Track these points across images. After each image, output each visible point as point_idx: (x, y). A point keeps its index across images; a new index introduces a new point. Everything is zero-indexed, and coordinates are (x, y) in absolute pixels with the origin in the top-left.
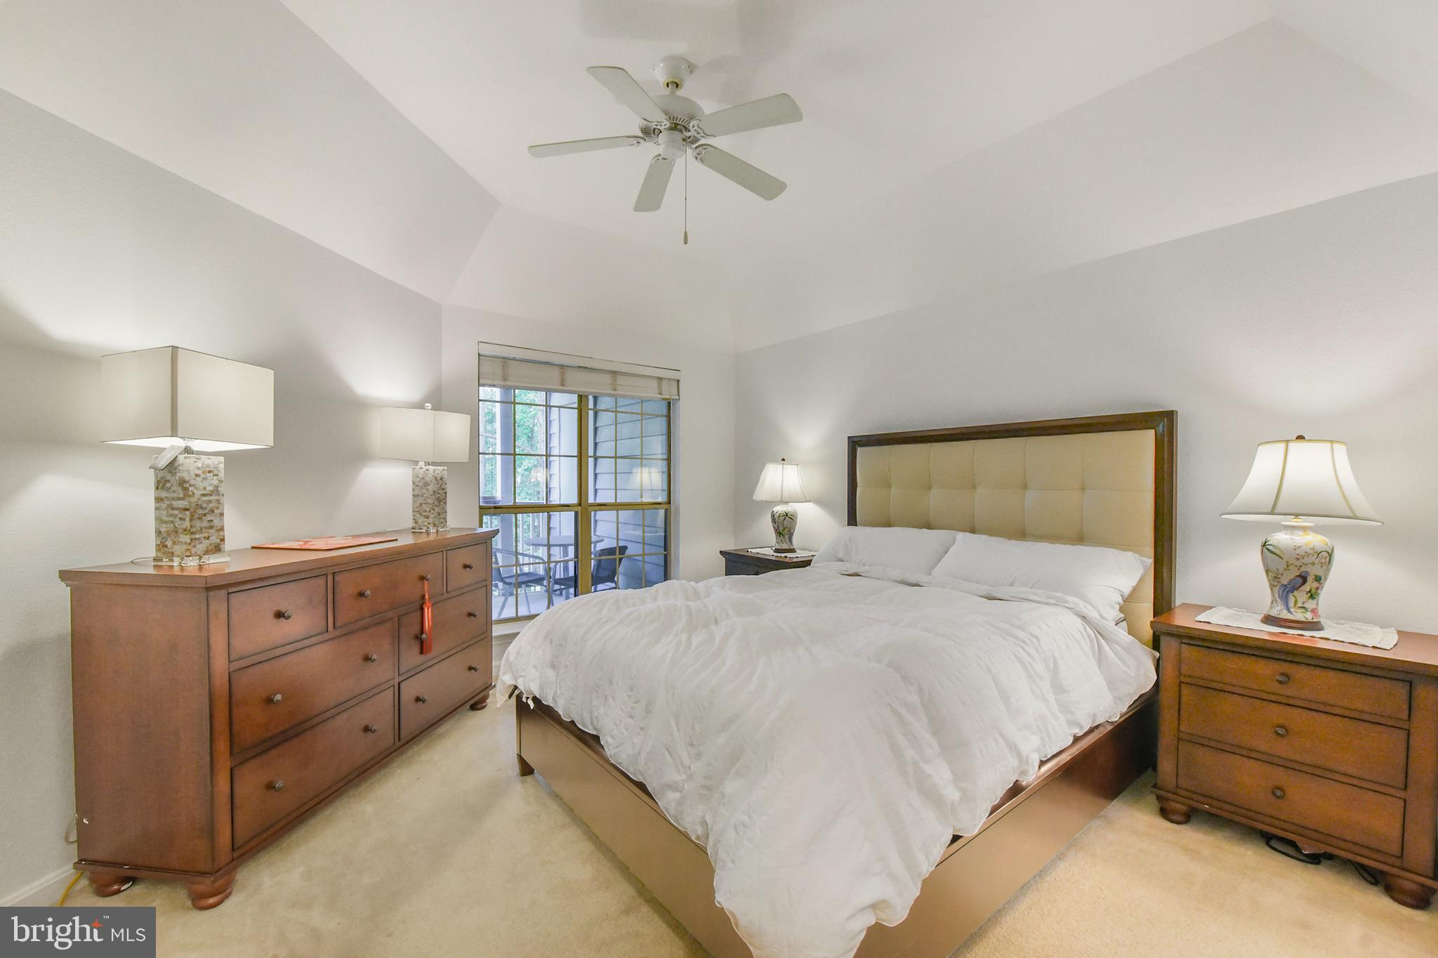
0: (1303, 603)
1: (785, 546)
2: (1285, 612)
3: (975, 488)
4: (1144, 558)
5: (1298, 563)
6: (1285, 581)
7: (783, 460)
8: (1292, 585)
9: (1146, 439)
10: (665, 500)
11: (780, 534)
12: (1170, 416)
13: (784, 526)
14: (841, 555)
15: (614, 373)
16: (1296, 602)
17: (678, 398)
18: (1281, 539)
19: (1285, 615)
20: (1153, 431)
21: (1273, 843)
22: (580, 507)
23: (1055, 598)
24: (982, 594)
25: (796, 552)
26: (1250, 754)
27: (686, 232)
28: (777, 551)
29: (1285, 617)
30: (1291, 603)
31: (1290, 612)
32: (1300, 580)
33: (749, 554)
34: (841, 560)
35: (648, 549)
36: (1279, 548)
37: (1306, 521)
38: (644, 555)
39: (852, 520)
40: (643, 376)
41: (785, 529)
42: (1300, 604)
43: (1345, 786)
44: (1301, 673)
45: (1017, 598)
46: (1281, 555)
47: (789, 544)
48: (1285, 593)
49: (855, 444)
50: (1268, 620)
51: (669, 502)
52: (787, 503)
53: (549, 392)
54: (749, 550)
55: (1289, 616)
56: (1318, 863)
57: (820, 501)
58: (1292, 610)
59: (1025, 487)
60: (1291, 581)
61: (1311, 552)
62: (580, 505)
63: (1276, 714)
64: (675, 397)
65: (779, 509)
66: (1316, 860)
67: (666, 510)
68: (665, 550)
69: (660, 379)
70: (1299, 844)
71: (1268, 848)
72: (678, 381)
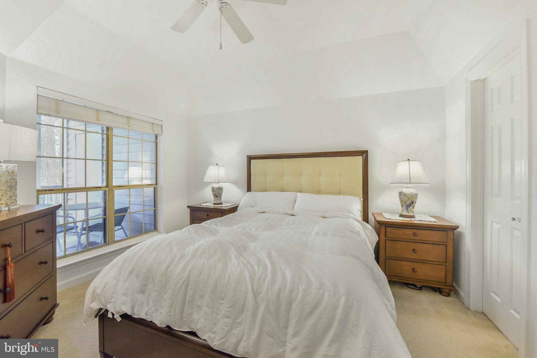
0: (412, 210)
1: (219, 202)
2: (407, 213)
3: (301, 176)
4: (361, 199)
5: (412, 198)
6: (408, 204)
7: (217, 164)
8: (410, 205)
9: (360, 159)
10: (154, 183)
11: (216, 196)
12: (367, 152)
13: (218, 193)
14: (252, 204)
15: (128, 118)
16: (410, 210)
17: (162, 134)
18: (405, 191)
19: (407, 214)
20: (361, 157)
21: (408, 286)
22: (107, 188)
23: (346, 215)
24: (320, 216)
25: (223, 204)
26: (407, 260)
27: (221, 43)
28: (214, 204)
29: (408, 215)
30: (409, 210)
31: (409, 213)
32: (412, 203)
33: (202, 206)
34: (252, 207)
35: (147, 208)
36: (407, 194)
37: (411, 185)
38: (144, 211)
39: (249, 189)
40: (142, 121)
41: (219, 194)
42: (411, 211)
43: (431, 265)
44: (420, 232)
45: (334, 216)
46: (407, 196)
47: (220, 201)
48: (407, 207)
49: (250, 158)
50: (401, 216)
51: (157, 184)
52: (219, 182)
53: (86, 123)
54: (202, 205)
55: (409, 215)
56: (422, 289)
57: (234, 182)
58: (409, 212)
59: (320, 175)
60: (409, 204)
61: (415, 194)
62: (107, 187)
63: (413, 246)
64: (160, 133)
65: (216, 186)
66: (421, 289)
67: (155, 188)
68: (155, 207)
69: (153, 124)
70: (416, 285)
71: (407, 287)
72: (162, 126)
